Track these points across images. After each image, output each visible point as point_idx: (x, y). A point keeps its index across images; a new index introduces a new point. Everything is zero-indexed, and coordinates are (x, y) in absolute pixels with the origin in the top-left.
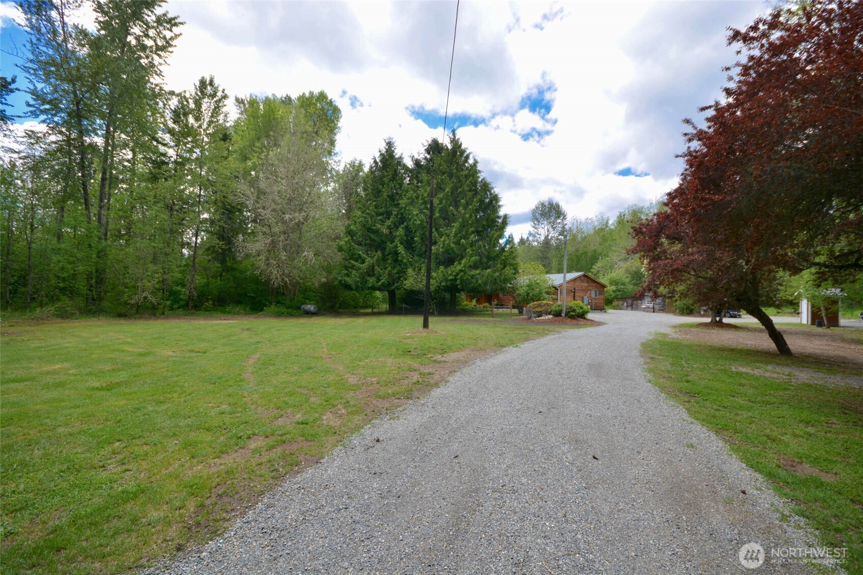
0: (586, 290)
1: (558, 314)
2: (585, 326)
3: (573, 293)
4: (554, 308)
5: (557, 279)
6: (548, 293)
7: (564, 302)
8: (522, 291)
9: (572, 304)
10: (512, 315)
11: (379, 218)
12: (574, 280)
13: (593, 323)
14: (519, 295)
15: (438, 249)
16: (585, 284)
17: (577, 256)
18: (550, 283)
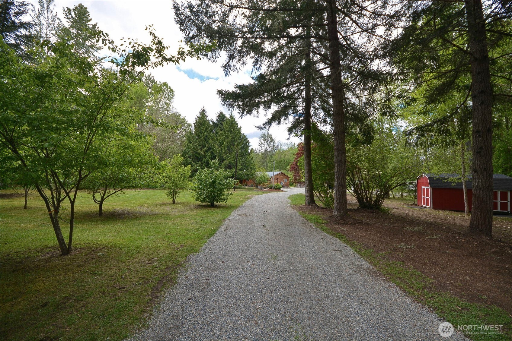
0: (282, 179)
1: (271, 188)
2: (280, 192)
3: (277, 180)
4: (270, 186)
5: (270, 174)
6: (267, 180)
7: (274, 183)
8: (258, 179)
9: (276, 184)
10: (254, 189)
11: (199, 147)
12: (278, 175)
13: (283, 191)
14: (256, 181)
15: (226, 162)
16: (282, 177)
17: (280, 162)
18: (268, 176)
